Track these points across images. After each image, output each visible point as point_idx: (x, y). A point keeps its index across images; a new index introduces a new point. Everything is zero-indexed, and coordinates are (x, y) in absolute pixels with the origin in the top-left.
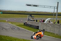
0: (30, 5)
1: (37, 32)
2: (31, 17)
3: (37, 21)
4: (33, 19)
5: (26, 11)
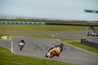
2: (93, 29)
4: (95, 34)
5: (84, 21)
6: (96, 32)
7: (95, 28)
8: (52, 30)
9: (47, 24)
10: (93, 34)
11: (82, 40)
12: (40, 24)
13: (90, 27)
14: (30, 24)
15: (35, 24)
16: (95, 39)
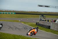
0: (42, 6)
1: (31, 30)
2: (43, 17)
3: (48, 21)
4: (44, 19)
5: (38, 12)
6: (45, 18)
7: (44, 16)
8: (18, 17)
9: (16, 14)
10: (43, 19)
11: (36, 23)
12: (12, 14)
13: (41, 15)
14: (6, 13)
15: (9, 13)
16: (44, 23)
